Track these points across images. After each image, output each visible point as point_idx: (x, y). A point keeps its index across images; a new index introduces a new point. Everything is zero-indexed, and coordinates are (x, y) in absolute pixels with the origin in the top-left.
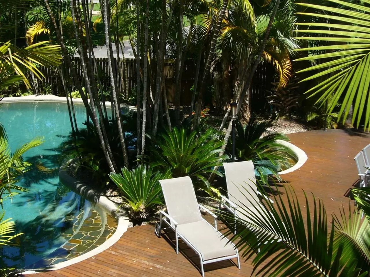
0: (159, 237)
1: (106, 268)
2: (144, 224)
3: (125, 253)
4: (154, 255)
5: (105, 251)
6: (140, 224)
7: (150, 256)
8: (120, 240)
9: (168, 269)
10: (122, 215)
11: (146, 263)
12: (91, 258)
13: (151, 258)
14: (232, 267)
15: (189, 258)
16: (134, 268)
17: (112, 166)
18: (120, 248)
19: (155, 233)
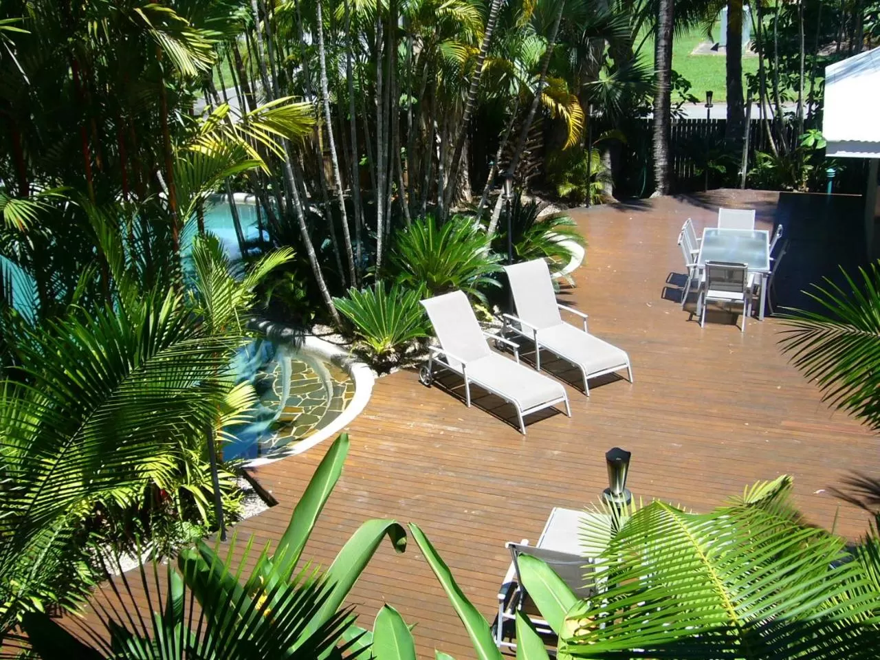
0: (429, 386)
1: (376, 441)
2: (394, 370)
3: (389, 415)
4: (435, 413)
5: (358, 416)
6: (388, 371)
7: (430, 415)
8: (371, 398)
9: (467, 431)
10: (355, 361)
11: (430, 427)
12: (342, 429)
13: (432, 417)
14: (557, 416)
15: (490, 410)
16: (416, 436)
17: (325, 289)
18: (378, 410)
19: (420, 381)
